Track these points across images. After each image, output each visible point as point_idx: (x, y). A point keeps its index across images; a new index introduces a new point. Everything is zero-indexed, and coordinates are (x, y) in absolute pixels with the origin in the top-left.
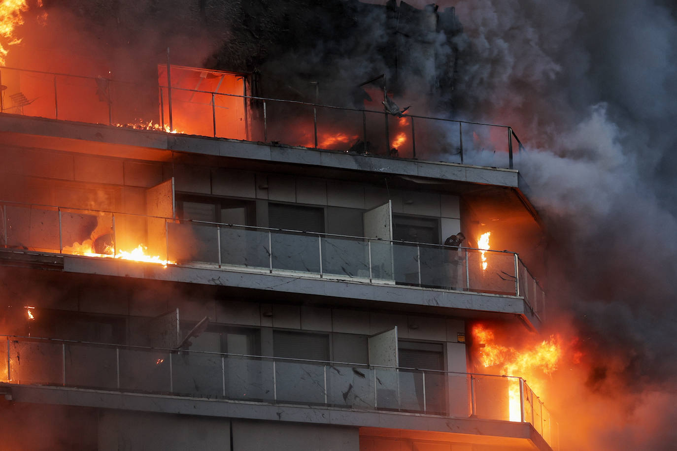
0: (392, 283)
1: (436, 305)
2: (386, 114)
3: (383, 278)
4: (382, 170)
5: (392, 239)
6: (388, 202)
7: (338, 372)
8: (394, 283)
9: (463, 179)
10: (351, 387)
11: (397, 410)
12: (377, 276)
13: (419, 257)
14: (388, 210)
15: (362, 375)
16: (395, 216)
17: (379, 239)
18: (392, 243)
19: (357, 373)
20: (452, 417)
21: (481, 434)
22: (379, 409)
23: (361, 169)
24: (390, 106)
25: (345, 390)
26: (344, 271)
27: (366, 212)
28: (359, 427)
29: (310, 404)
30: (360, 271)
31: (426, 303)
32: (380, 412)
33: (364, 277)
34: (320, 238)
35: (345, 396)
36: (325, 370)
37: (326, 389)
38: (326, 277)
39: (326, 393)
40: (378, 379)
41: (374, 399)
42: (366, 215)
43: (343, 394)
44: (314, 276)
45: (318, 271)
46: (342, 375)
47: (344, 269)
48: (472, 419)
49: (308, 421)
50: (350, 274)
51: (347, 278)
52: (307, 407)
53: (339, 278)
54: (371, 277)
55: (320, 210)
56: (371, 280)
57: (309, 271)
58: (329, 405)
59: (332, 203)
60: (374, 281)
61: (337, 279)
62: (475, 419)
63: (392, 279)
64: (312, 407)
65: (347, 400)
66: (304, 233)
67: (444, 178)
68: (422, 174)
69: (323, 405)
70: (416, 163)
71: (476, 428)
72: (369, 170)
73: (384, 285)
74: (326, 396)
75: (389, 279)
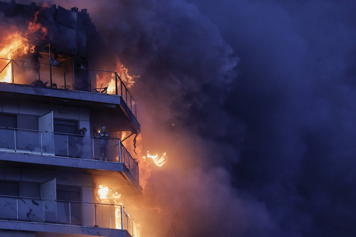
0: (53, 155)
1: (76, 167)
2: (51, 65)
3: (48, 152)
4: (48, 95)
5: (53, 132)
6: (51, 112)
7: (24, 202)
8: (54, 155)
9: (91, 100)
10: (31, 210)
11: (55, 223)
12: (45, 152)
13: (67, 141)
14: (51, 116)
15: (37, 204)
16: (55, 119)
17: (46, 132)
18: (53, 134)
19: (34, 203)
20: (85, 227)
21: (100, 236)
22: (46, 222)
23: (37, 94)
24: (53, 61)
25: (28, 212)
26: (27, 149)
27: (39, 117)
28: (36, 232)
29: (9, 219)
30: (36, 148)
31: (71, 166)
32: (47, 223)
33: (38, 152)
34: (15, 131)
35: (28, 215)
36: (17, 201)
37: (17, 211)
38: (18, 152)
39: (17, 213)
40: (46, 206)
41: (43, 217)
42: (40, 119)
43: (27, 214)
44: (12, 151)
45: (14, 149)
46: (26, 204)
47: (27, 148)
48: (96, 228)
49: (8, 228)
50: (31, 150)
51: (29, 152)
52: (8, 221)
53: (25, 152)
54: (42, 152)
55: (15, 116)
56: (42, 153)
57: (9, 148)
58: (19, 220)
59: (21, 112)
60: (44, 154)
61: (24, 153)
62: (97, 228)
63: (53, 153)
64: (10, 221)
65: (29, 217)
66: (6, 128)
67: (81, 99)
68: (69, 97)
69: (16, 220)
70: (66, 91)
71: (97, 233)
72: (41, 95)
73: (49, 156)
74: (17, 215)
75: (51, 153)
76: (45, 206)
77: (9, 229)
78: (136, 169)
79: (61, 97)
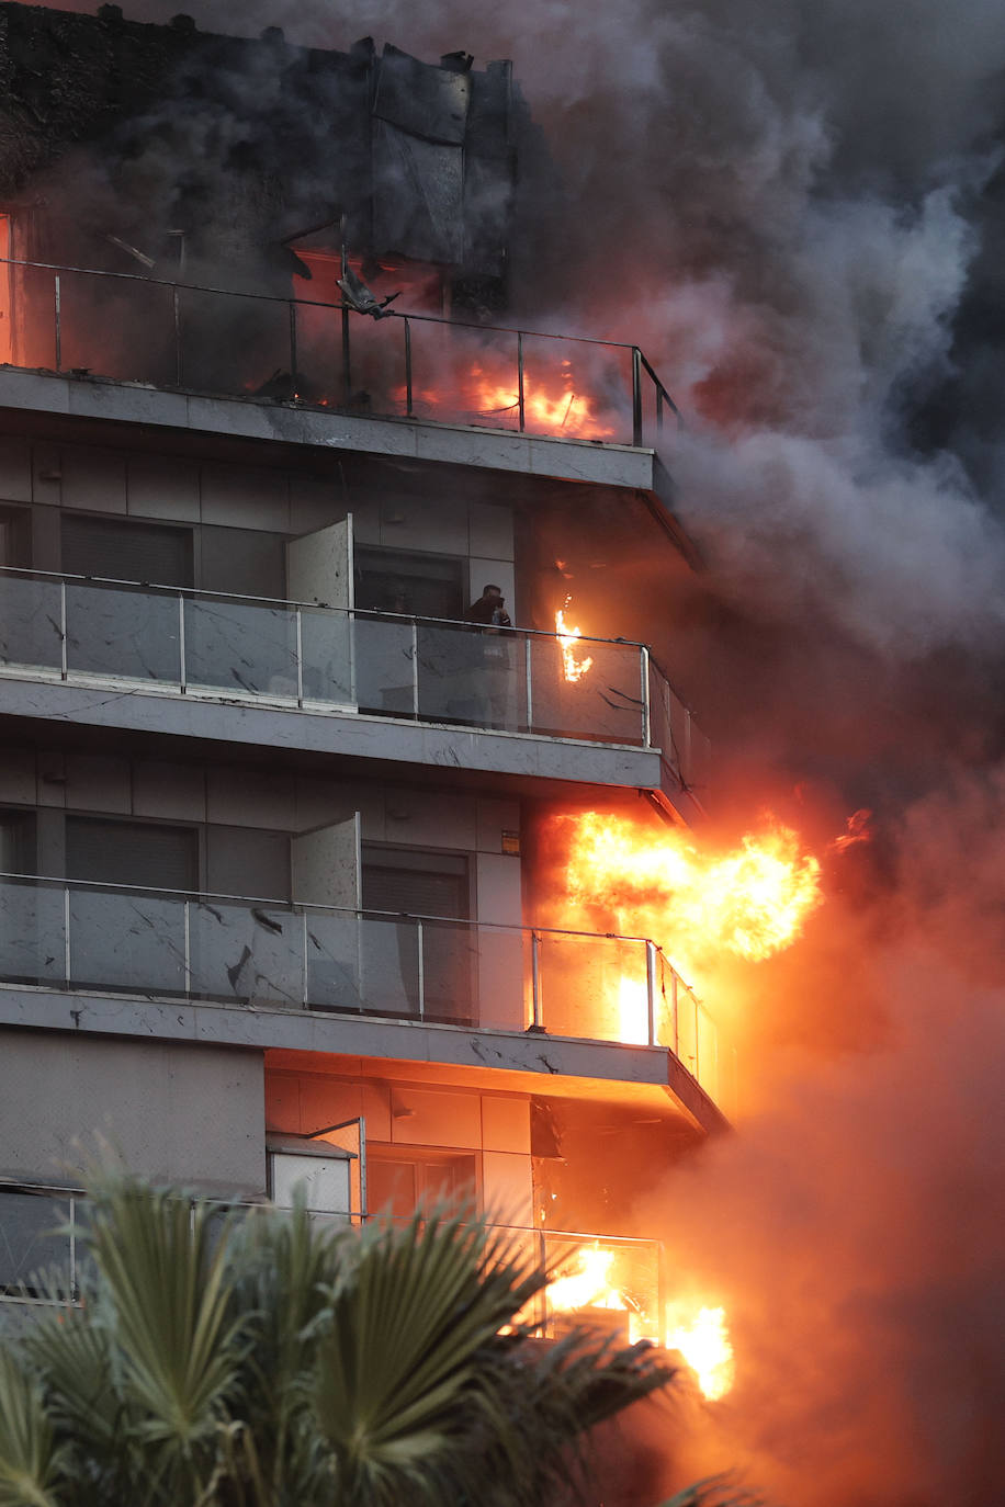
0: (351, 710)
1: (452, 764)
2: (345, 310)
3: (329, 697)
4: (332, 442)
5: (351, 607)
6: (345, 518)
7: (219, 918)
8: (356, 711)
9: (524, 468)
10: (247, 953)
11: (354, 1011)
12: (316, 693)
13: (415, 649)
14: (344, 537)
15: (277, 927)
16: (359, 551)
17: (322, 606)
18: (352, 615)
19: (261, 919)
20: (486, 1031)
21: (552, 1071)
22: (313, 1007)
23: (282, 439)
24: (354, 291)
25: (235, 961)
26: (237, 679)
27: (291, 541)
28: (264, 1048)
29: (151, 992)
30: (275, 679)
31: (429, 759)
32: (316, 1013)
33: (284, 694)
34: (182, 600)
35: (234, 974)
36: (187, 912)
37: (187, 956)
38: (194, 692)
39: (188, 965)
40: (313, 937)
41: (303, 982)
42: (295, 547)
43: (230, 970)
44: (166, 690)
45: (175, 678)
46: (225, 924)
47: (236, 675)
48: (534, 1035)
49: (146, 1033)
50: (252, 687)
51: (246, 696)
52: (144, 998)
53: (225, 696)
54: (301, 694)
55: (183, 534)
56: (300, 701)
57: (156, 677)
58: (194, 995)
59: (210, 516)
60: (310, 705)
61: (220, 698)
62: (541, 1036)
63: (349, 699)
64: (157, 999)
65: (238, 983)
66: (144, 588)
67: (478, 463)
68: (426, 454)
69: (184, 994)
70: (414, 428)
71: (541, 1058)
72: (301, 441)
73: (335, 715)
74: (188, 973)
75: (343, 700)
76: (310, 934)
77: (152, 1036)
79: (390, 452)
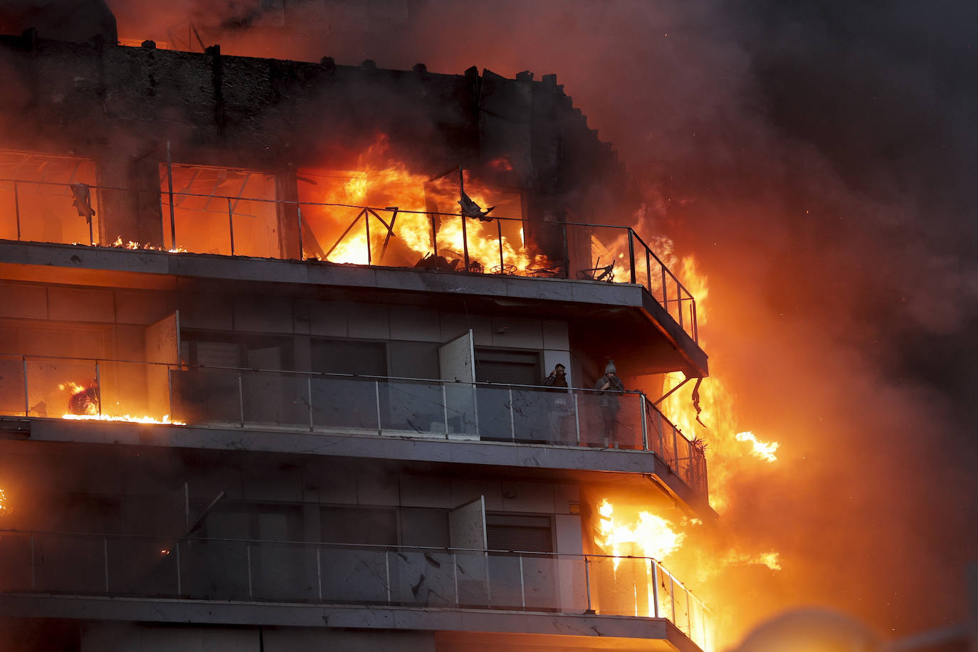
0: (476, 439)
1: (535, 466)
2: (463, 218)
3: (465, 432)
4: (459, 290)
5: (474, 381)
6: (468, 332)
7: (405, 559)
8: (479, 439)
9: (568, 299)
10: (422, 578)
11: (486, 607)
12: (457, 431)
13: (511, 403)
14: (468, 343)
15: (437, 564)
16: (478, 350)
17: (457, 382)
18: (475, 386)
19: (429, 559)
20: (561, 614)
21: (600, 635)
22: (461, 607)
23: (429, 290)
24: (468, 206)
25: (415, 584)
26: (411, 425)
27: (441, 347)
28: (435, 631)
29: (367, 603)
30: (434, 424)
31: (522, 464)
32: (463, 610)
33: (438, 432)
34: (377, 383)
35: (415, 590)
36: (387, 557)
37: (388, 582)
38: (387, 433)
39: (388, 587)
40: (460, 568)
41: (455, 594)
42: (444, 350)
43: (413, 589)
44: (370, 434)
45: (375, 426)
46: (409, 563)
47: (410, 423)
48: (588, 615)
49: (365, 625)
50: (419, 429)
51: (415, 435)
52: (364, 607)
53: (403, 435)
54: (447, 431)
55: (380, 346)
56: (447, 436)
57: (363, 427)
58: (393, 604)
59: (397, 336)
60: (452, 437)
61: (401, 437)
62: (592, 616)
63: (475, 433)
64: (371, 607)
65: (417, 596)
66: (355, 378)
67: (542, 297)
68: (513, 294)
69: (387, 603)
70: (505, 280)
71: (593, 628)
72: (440, 291)
73: (466, 442)
74: (389, 591)
75: (472, 434)
76: (458, 566)
77: (368, 627)
78: (700, 466)
79: (491, 294)
